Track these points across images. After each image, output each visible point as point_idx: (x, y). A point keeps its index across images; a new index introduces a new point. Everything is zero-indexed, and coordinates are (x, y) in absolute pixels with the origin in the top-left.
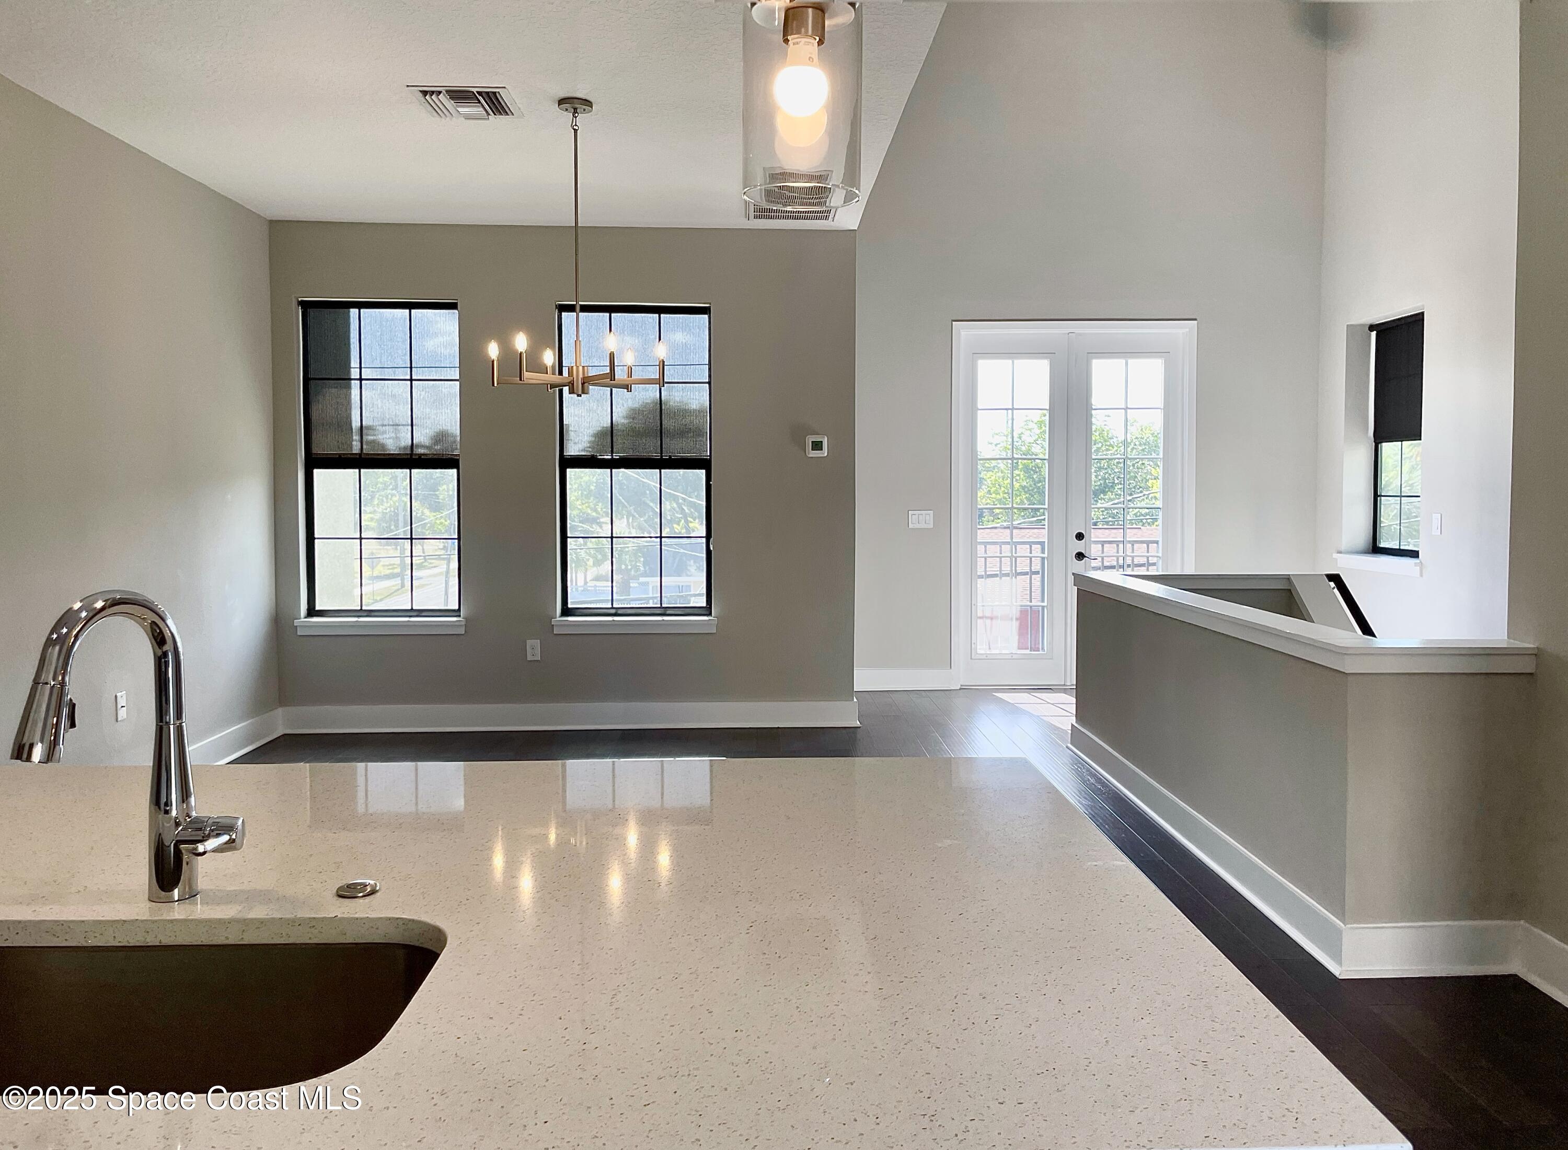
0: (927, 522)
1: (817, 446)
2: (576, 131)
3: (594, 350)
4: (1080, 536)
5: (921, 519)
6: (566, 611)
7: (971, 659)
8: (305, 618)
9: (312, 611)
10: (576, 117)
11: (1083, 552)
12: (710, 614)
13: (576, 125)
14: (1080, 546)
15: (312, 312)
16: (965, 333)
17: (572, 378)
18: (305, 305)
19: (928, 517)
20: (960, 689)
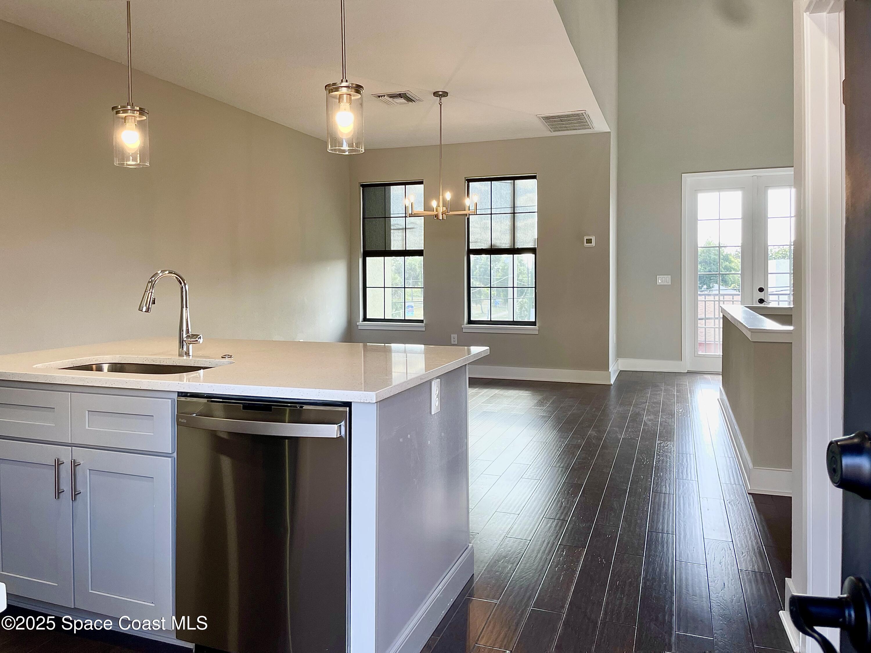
0: (667, 281)
1: (589, 241)
2: (441, 105)
3: (483, 199)
4: (761, 290)
5: (663, 280)
6: (470, 322)
7: (695, 356)
8: (362, 322)
9: (365, 319)
10: (441, 99)
11: (763, 298)
12: (536, 325)
13: (441, 103)
14: (761, 295)
15: (367, 189)
16: (688, 179)
17: (437, 213)
18: (363, 186)
19: (668, 279)
20: (687, 372)
